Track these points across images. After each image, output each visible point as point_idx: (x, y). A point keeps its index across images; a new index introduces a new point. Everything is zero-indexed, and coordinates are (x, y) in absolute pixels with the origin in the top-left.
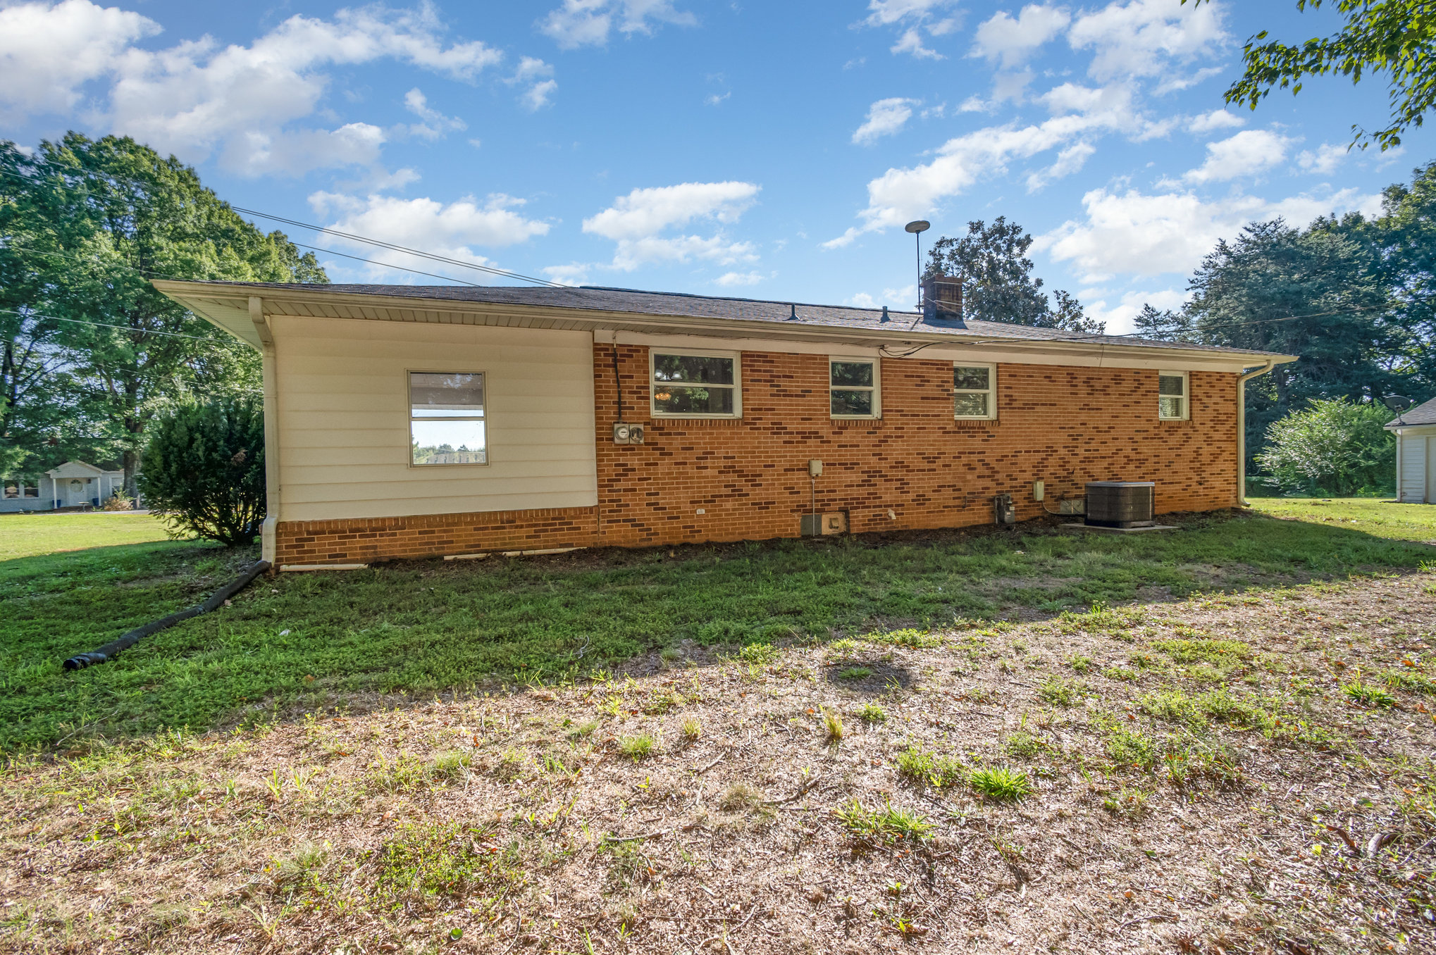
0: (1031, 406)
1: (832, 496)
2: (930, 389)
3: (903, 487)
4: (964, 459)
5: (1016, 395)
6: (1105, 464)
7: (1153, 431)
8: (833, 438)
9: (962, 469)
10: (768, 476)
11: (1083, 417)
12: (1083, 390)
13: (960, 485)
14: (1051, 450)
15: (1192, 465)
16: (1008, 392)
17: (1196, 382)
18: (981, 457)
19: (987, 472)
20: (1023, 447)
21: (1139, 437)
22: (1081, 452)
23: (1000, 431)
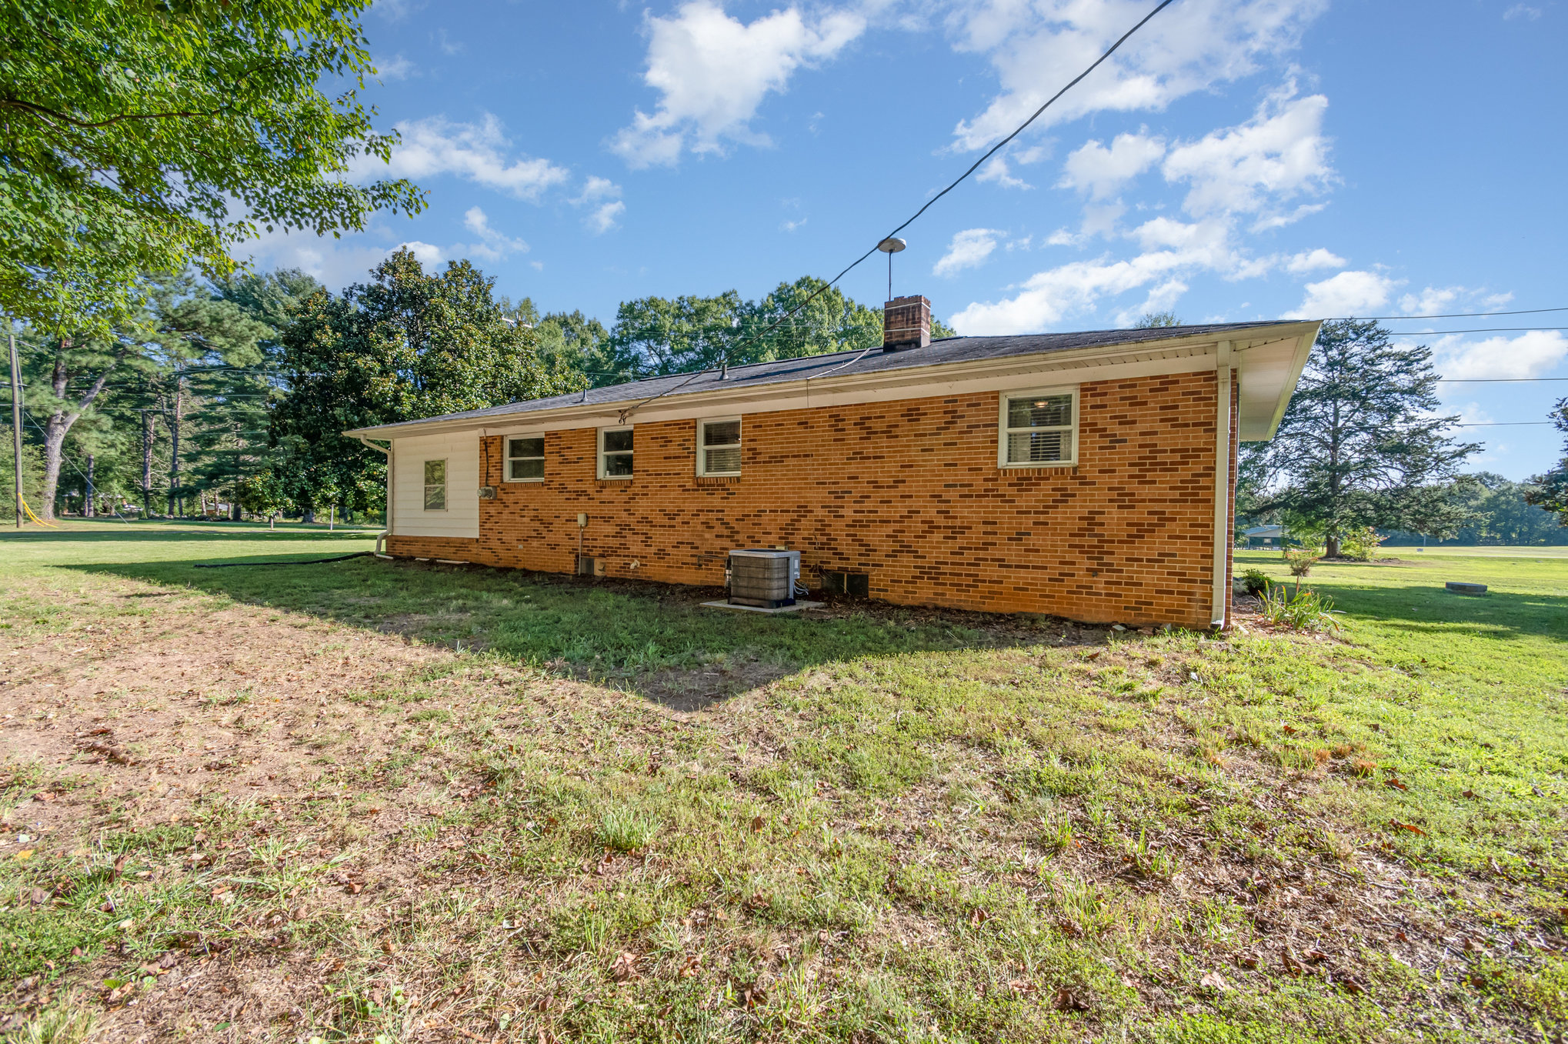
0: (778, 459)
1: (595, 543)
2: (673, 449)
3: (647, 540)
4: (702, 518)
5: (760, 447)
6: (889, 529)
7: (979, 485)
8: (596, 495)
9: (700, 527)
10: (557, 523)
11: (853, 468)
12: (853, 434)
13: (698, 543)
14: (804, 510)
15: (1077, 541)
16: (752, 445)
17: (1090, 401)
18: (720, 515)
19: (726, 532)
20: (768, 506)
21: (952, 495)
22: (848, 512)
23: (742, 489)
